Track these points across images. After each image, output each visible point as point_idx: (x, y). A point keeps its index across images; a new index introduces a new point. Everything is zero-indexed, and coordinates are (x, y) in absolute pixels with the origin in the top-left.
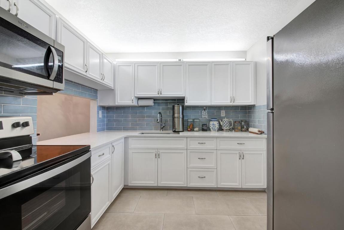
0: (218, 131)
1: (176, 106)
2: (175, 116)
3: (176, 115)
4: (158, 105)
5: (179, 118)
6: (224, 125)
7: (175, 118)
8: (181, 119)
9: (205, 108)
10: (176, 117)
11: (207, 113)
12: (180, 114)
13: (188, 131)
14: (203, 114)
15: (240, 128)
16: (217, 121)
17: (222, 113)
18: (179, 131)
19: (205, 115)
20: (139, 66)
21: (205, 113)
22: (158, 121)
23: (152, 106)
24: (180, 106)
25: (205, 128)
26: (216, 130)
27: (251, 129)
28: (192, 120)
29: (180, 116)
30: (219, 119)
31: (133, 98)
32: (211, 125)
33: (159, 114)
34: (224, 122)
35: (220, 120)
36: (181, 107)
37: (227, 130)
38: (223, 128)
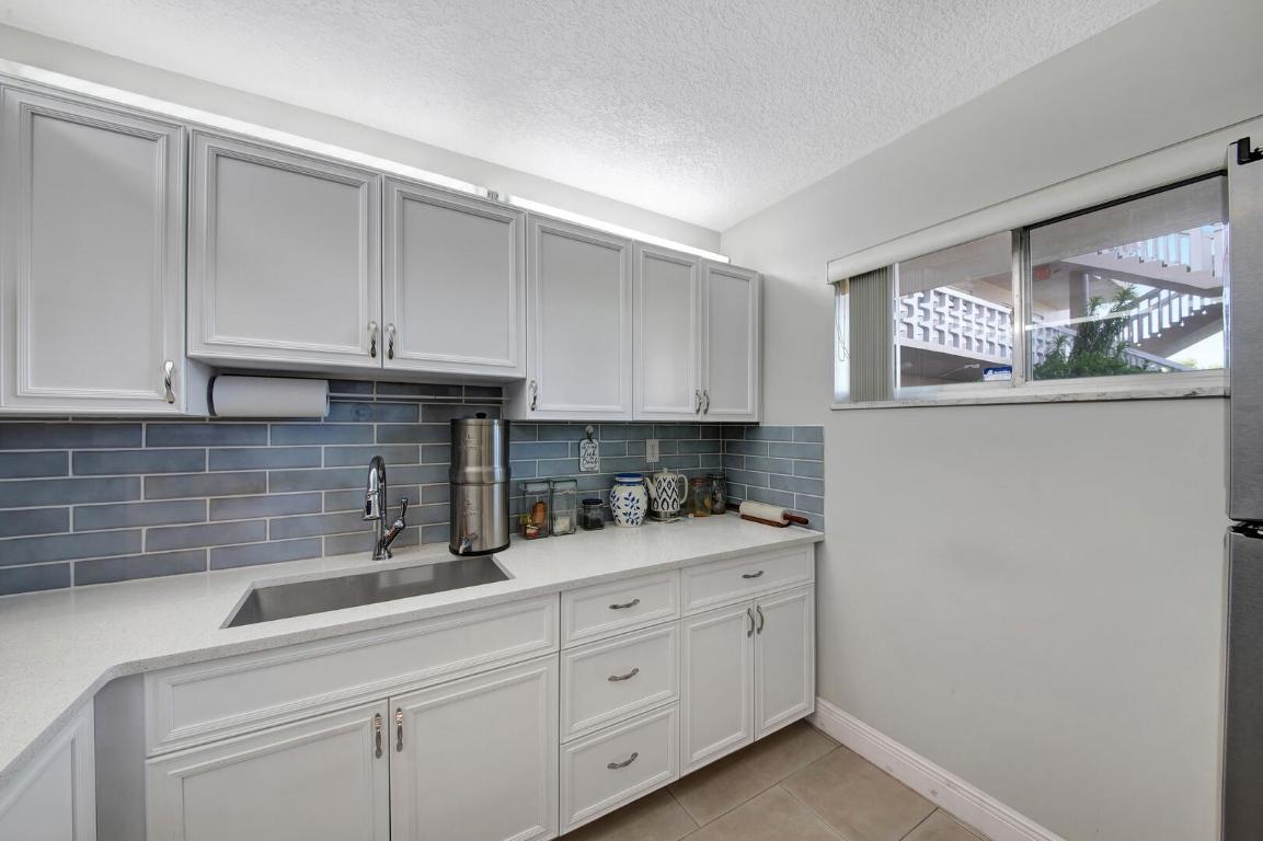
0: (643, 523)
1: (471, 421)
2: (465, 474)
3: (472, 470)
4: (358, 416)
5: (484, 482)
6: (664, 496)
7: (466, 483)
8: (497, 489)
9: (590, 429)
10: (471, 479)
11: (597, 452)
12: (491, 462)
13: (527, 537)
14: (582, 454)
15: (707, 502)
16: (639, 483)
17: (649, 451)
18: (489, 548)
19: (590, 459)
20: (222, 160)
21: (590, 451)
22: (375, 512)
23: (317, 419)
24: (492, 425)
25: (594, 514)
26: (640, 521)
27: (748, 507)
28: (545, 487)
29: (491, 475)
30: (645, 475)
31: (169, 366)
32: (621, 503)
33: (374, 471)
34: (664, 485)
35: (648, 480)
36: (497, 429)
37: (673, 515)
38: (660, 509)
